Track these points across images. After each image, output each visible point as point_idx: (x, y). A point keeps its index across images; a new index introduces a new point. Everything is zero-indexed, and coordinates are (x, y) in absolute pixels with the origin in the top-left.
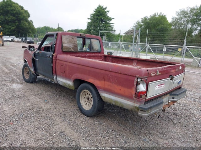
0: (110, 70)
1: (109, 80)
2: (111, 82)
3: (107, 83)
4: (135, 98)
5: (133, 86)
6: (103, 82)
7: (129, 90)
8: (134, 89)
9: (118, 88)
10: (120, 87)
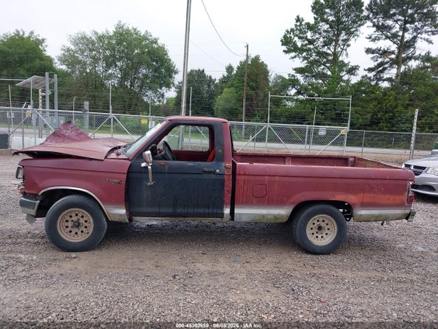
0: (373, 177)
1: (371, 190)
2: (374, 193)
3: (369, 195)
4: (407, 204)
5: (406, 191)
6: (361, 195)
7: (401, 197)
8: (407, 193)
9: (384, 198)
10: (388, 196)
